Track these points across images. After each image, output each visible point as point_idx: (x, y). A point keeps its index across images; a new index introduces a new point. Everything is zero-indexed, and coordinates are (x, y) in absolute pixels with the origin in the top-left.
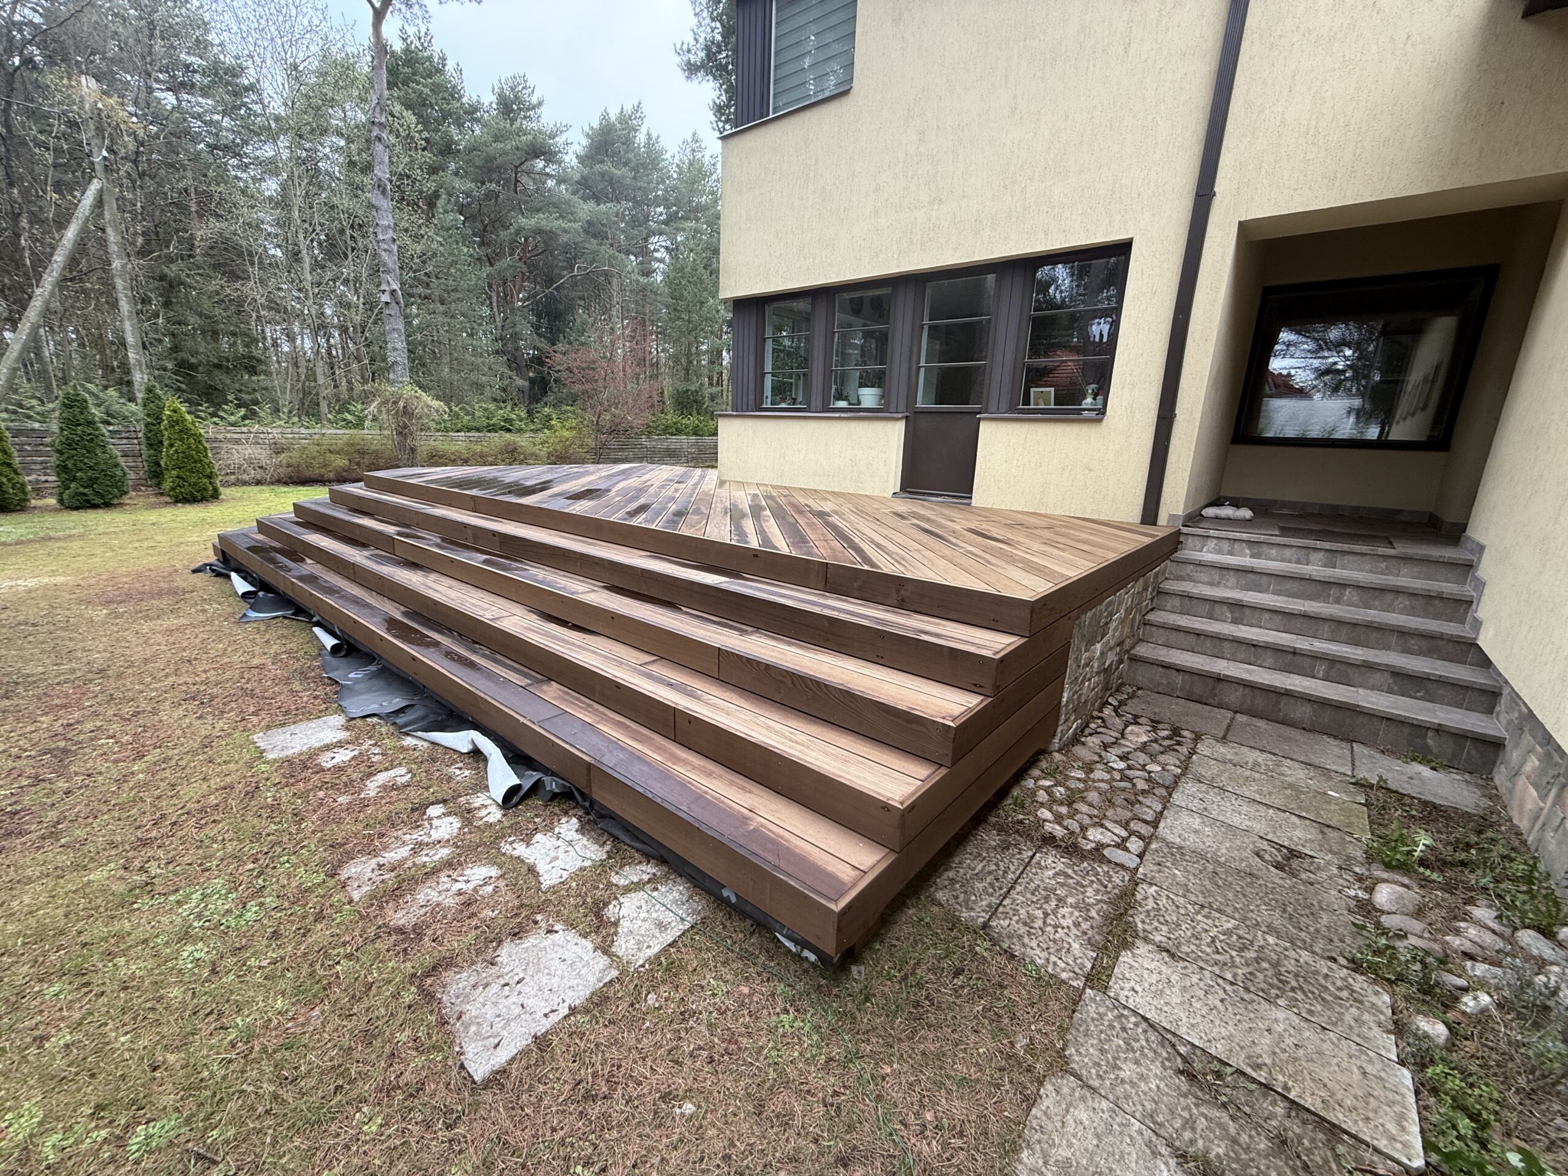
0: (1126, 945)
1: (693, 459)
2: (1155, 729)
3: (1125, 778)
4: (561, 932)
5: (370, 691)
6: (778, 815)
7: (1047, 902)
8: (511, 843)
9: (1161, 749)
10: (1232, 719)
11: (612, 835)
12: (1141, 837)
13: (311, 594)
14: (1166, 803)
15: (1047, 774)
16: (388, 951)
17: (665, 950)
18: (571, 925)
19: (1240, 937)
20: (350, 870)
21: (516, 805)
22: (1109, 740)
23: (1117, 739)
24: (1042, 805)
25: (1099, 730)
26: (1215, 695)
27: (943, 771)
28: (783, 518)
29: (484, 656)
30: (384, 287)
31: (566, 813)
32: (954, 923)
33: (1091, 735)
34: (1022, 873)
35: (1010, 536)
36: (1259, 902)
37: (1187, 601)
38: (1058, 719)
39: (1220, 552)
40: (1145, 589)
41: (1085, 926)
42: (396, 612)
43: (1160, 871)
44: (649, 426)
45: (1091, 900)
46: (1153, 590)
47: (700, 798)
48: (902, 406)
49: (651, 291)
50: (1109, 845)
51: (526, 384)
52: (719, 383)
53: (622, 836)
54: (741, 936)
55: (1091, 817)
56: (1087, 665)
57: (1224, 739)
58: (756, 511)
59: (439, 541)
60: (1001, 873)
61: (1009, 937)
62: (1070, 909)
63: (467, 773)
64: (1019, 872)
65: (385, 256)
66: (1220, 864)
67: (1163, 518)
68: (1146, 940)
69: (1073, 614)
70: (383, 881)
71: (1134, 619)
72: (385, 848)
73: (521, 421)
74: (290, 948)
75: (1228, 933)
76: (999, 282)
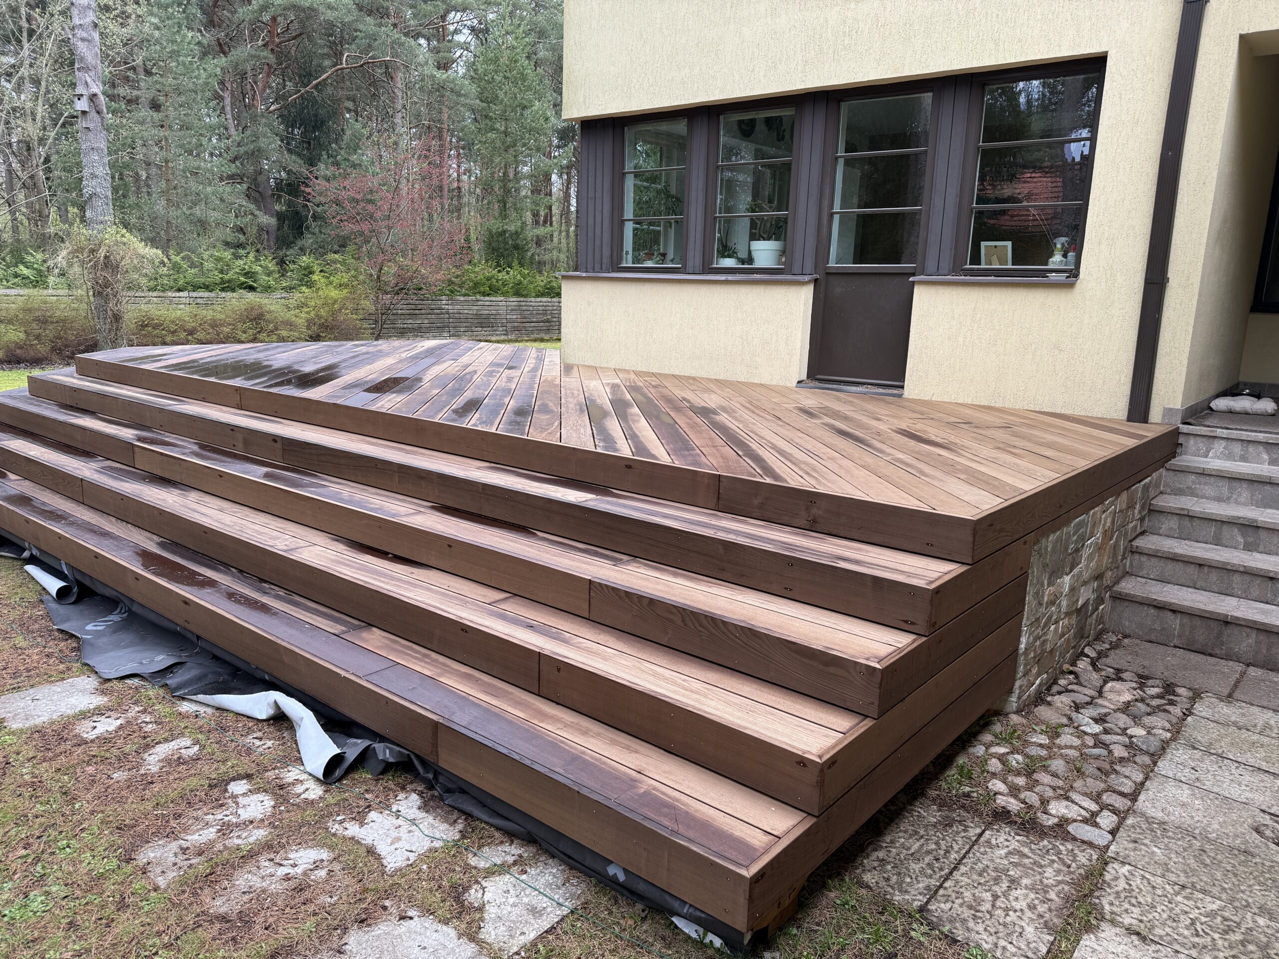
0: (1089, 928)
1: (515, 329)
2: (1142, 686)
3: (1099, 743)
4: (416, 919)
5: (117, 646)
6: (672, 777)
7: (997, 884)
8: (341, 822)
9: (1149, 710)
10: (1242, 674)
11: (462, 812)
12: (1115, 811)
13: (27, 521)
14: (1149, 773)
15: (1000, 739)
16: (214, 939)
17: (541, 937)
18: (428, 911)
19: (1225, 919)
20: (148, 854)
21: (340, 780)
22: (1081, 699)
23: (1093, 698)
24: (994, 775)
25: (1070, 687)
26: (1222, 643)
27: (868, 723)
28: (657, 418)
29: (277, 597)
30: (80, 90)
31: (403, 788)
32: (884, 906)
33: (1060, 693)
34: (968, 852)
35: (953, 439)
36: (1252, 882)
37: (1186, 522)
38: (1014, 671)
39: (1230, 457)
40: (1130, 506)
41: (1042, 908)
42: (151, 545)
43: (1135, 849)
44: (450, 282)
45: (1051, 881)
46: (1143, 508)
47: (576, 759)
48: (809, 266)
49: (452, 91)
50: (1075, 821)
51: (273, 221)
52: (548, 220)
53: (477, 812)
54: (631, 922)
55: (1054, 789)
56: (1052, 603)
57: (1229, 698)
58: (620, 407)
59: (196, 448)
60: (942, 852)
61: (951, 922)
62: (1024, 891)
63: (270, 743)
64: (964, 851)
65: (82, 48)
66: (1209, 840)
67: (1156, 413)
68: (1113, 922)
69: (1030, 538)
70: (190, 866)
71: (1116, 546)
72: (186, 829)
73: (269, 275)
74: (94, 940)
75: (1212, 914)
76: (936, 102)
